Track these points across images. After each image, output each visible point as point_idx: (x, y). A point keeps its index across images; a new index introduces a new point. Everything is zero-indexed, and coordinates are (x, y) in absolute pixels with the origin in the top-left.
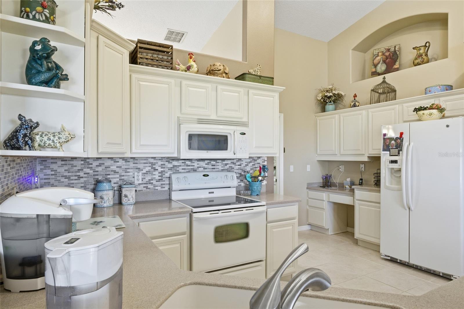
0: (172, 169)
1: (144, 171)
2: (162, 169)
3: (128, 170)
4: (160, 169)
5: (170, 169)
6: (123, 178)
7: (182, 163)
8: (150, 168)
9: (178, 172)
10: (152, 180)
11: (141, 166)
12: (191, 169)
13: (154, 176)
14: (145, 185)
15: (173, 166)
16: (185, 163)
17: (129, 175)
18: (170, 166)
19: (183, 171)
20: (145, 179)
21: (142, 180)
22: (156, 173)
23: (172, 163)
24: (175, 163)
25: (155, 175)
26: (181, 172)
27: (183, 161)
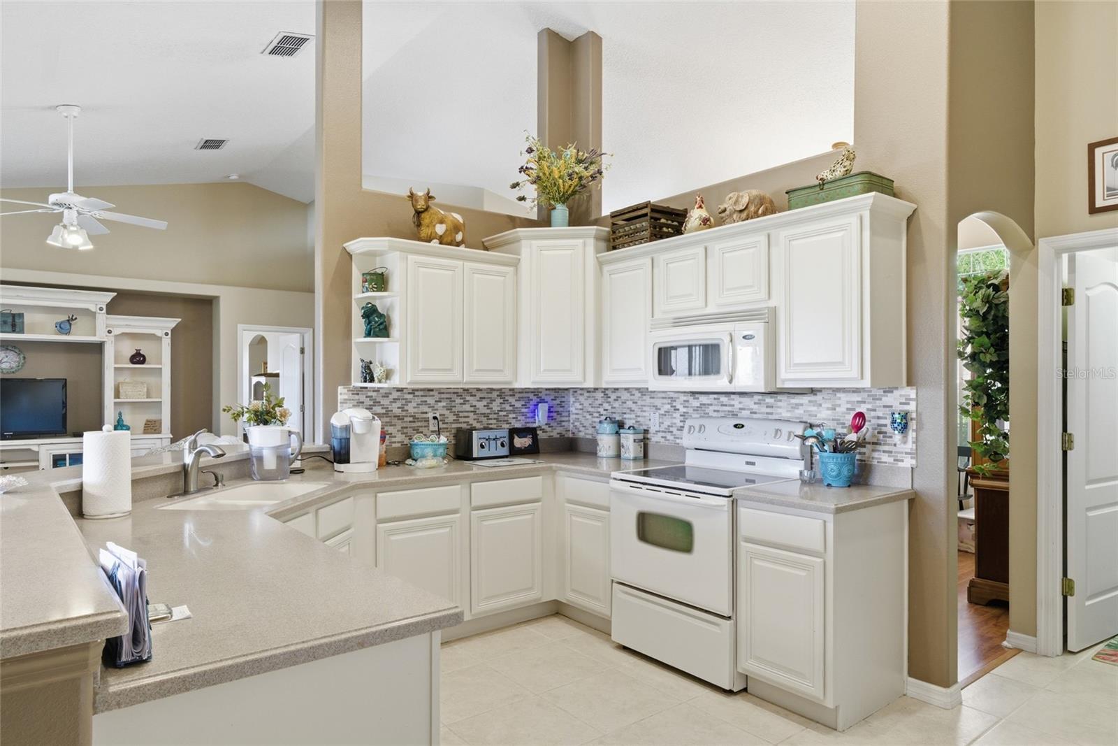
0: (697, 410)
1: (662, 412)
2: (685, 410)
3: (645, 408)
4: (682, 410)
5: (696, 410)
6: (639, 419)
7: (715, 399)
8: (669, 406)
9: (706, 416)
10: (672, 426)
11: (658, 402)
12: (729, 411)
13: (674, 421)
14: (663, 434)
15: (701, 404)
16: (719, 399)
17: (645, 417)
18: (696, 404)
19: (715, 414)
20: (663, 423)
21: (660, 426)
22: (677, 415)
23: (698, 399)
24: (704, 399)
25: (675, 418)
26: (711, 417)
27: (716, 396)
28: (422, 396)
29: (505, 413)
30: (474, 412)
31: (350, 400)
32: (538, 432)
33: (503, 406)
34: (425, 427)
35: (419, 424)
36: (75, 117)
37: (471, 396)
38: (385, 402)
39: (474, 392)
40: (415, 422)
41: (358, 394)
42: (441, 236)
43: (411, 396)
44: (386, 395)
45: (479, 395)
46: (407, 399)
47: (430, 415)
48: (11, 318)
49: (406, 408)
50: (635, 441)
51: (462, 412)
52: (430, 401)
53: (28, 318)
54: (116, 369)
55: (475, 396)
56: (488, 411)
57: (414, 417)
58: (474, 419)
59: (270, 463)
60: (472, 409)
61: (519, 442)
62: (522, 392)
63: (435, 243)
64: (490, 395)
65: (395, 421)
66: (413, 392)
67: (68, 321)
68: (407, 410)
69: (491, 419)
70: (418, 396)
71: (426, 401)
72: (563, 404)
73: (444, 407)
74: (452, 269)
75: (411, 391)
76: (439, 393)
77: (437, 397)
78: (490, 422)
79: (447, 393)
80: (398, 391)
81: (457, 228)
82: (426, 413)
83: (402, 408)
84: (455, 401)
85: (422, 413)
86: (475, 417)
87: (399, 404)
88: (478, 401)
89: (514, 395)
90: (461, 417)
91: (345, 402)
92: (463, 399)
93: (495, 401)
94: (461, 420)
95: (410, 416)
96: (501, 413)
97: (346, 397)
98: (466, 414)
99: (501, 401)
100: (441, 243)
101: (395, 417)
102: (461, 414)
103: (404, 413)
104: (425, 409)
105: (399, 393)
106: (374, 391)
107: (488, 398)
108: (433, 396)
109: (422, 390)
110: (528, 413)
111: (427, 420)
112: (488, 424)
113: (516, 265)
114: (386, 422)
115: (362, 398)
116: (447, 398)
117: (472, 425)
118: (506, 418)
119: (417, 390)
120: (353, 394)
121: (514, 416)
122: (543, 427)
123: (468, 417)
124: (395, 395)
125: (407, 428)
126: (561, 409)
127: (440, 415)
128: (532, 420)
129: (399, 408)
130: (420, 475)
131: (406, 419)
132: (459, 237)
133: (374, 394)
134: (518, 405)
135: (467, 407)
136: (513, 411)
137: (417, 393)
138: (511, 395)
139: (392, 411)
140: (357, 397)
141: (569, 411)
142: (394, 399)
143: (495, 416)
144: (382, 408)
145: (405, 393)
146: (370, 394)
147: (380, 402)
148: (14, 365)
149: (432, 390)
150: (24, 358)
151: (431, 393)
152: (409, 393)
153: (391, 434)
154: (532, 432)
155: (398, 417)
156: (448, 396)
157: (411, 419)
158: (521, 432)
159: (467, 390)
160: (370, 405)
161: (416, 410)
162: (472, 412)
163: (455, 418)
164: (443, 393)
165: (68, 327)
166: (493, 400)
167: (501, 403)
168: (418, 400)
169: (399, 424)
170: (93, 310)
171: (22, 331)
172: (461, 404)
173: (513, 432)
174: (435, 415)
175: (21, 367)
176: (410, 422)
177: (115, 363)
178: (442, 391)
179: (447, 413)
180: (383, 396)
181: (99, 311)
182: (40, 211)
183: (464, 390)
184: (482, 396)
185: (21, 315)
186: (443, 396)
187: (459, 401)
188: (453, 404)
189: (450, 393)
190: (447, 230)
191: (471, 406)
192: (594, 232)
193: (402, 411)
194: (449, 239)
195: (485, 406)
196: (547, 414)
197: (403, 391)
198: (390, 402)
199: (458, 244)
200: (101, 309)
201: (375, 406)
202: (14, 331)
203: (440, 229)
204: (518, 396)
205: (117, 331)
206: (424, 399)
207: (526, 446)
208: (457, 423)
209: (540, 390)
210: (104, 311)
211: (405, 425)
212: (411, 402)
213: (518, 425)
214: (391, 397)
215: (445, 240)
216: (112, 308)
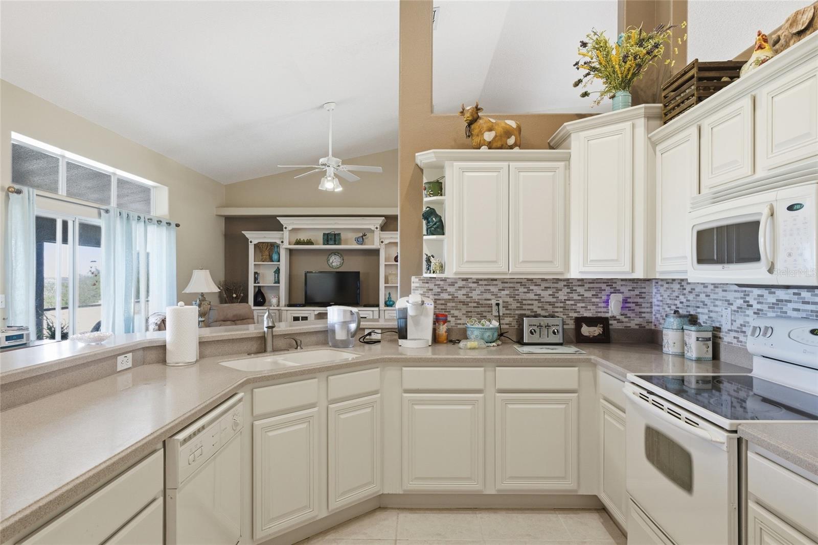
0: (774, 308)
1: (734, 307)
2: (759, 306)
3: (717, 303)
4: (756, 306)
5: (772, 307)
6: (712, 315)
7: (794, 294)
8: (741, 301)
9: (784, 316)
10: (745, 326)
11: (730, 296)
12: (812, 311)
13: (747, 319)
14: (736, 335)
15: (777, 300)
16: (800, 294)
17: (717, 312)
18: (772, 299)
19: (795, 314)
20: (735, 321)
21: (732, 324)
22: (750, 312)
23: (774, 293)
24: (782, 294)
25: (748, 316)
26: (789, 317)
27: (796, 291)
28: (485, 285)
29: (572, 302)
30: (539, 300)
31: (421, 287)
32: (611, 322)
33: (571, 295)
34: (488, 312)
35: (483, 309)
36: (333, 110)
37: (535, 285)
38: (451, 289)
39: (539, 282)
40: (479, 307)
41: (428, 283)
42: (490, 142)
43: (475, 285)
44: (452, 284)
45: (544, 285)
46: (471, 287)
47: (494, 302)
48: (334, 236)
49: (470, 295)
50: (698, 339)
51: (526, 300)
52: (494, 289)
53: (343, 236)
54: (386, 265)
55: (540, 285)
56: (555, 300)
57: (478, 303)
58: (539, 307)
59: (340, 335)
60: (537, 297)
61: (586, 330)
62: (594, 283)
63: (484, 149)
64: (556, 285)
65: (460, 306)
66: (477, 281)
67: (362, 237)
68: (472, 297)
69: (557, 307)
70: (482, 285)
71: (490, 290)
72: (643, 295)
73: (507, 295)
74: (497, 170)
75: (475, 281)
76: (502, 283)
77: (501, 286)
78: (556, 310)
79: (510, 283)
80: (463, 280)
81: (508, 133)
82: (490, 300)
83: (467, 295)
84: (518, 290)
85: (485, 300)
86: (540, 305)
87: (464, 291)
88: (542, 290)
89: (584, 285)
90: (525, 305)
91: (417, 288)
92: (526, 288)
93: (561, 290)
94: (524, 307)
95: (474, 302)
96: (568, 302)
97: (418, 285)
98: (530, 302)
99: (569, 290)
100: (490, 148)
101: (460, 302)
102: (524, 302)
103: (468, 300)
104: (488, 296)
105: (464, 283)
106: (441, 280)
107: (553, 288)
108: (497, 285)
109: (485, 280)
110: (601, 303)
111: (490, 306)
112: (553, 312)
113: (567, 159)
114: (452, 307)
115: (431, 286)
116: (510, 287)
117: (536, 312)
118: (574, 307)
119: (481, 280)
120: (423, 283)
121: (583, 305)
122: (618, 317)
123: (533, 305)
124: (461, 283)
125: (471, 312)
126: (641, 300)
127: (504, 302)
128: (605, 310)
129: (463, 295)
130: (462, 355)
131: (470, 305)
132: (511, 141)
133: (442, 283)
134: (588, 294)
135: (531, 296)
136: (582, 301)
137: (480, 283)
138: (579, 286)
139: (457, 297)
140: (427, 285)
141: (651, 303)
142: (459, 287)
143: (562, 305)
144: (449, 295)
145: (470, 282)
146: (438, 283)
147: (447, 290)
148: (338, 264)
149: (496, 280)
150: (343, 260)
151: (495, 282)
152: (473, 282)
153: (457, 317)
154: (603, 322)
155: (464, 303)
156: (511, 285)
157: (475, 305)
158: (592, 321)
159: (531, 280)
160: (438, 292)
161: (479, 297)
162: (536, 300)
163: (519, 305)
164: (507, 283)
165: (362, 240)
166: (558, 290)
167: (567, 293)
168: (482, 289)
169: (464, 309)
170: (373, 229)
171: (339, 244)
172: (524, 292)
173: (579, 321)
174: (498, 302)
175: (342, 264)
176: (474, 307)
177: (385, 262)
178: (505, 281)
179: (510, 300)
180: (449, 285)
181: (376, 230)
182: (317, 170)
183: (528, 280)
184: (547, 285)
185: (339, 234)
186: (506, 285)
187: (522, 290)
188: (517, 292)
189: (514, 283)
190: (496, 136)
191: (535, 295)
192: (643, 110)
193: (467, 297)
194: (499, 144)
195: (549, 295)
196: (621, 305)
197: (468, 280)
198: (456, 290)
199: (511, 147)
200: (377, 228)
201: (443, 292)
202: (335, 244)
203: (488, 136)
204: (587, 286)
205: (386, 242)
206: (488, 287)
207: (595, 335)
208: (520, 310)
209: (614, 281)
210: (379, 229)
211: (469, 310)
212: (475, 290)
213: (587, 314)
214: (456, 285)
215: (494, 145)
216: (384, 228)
